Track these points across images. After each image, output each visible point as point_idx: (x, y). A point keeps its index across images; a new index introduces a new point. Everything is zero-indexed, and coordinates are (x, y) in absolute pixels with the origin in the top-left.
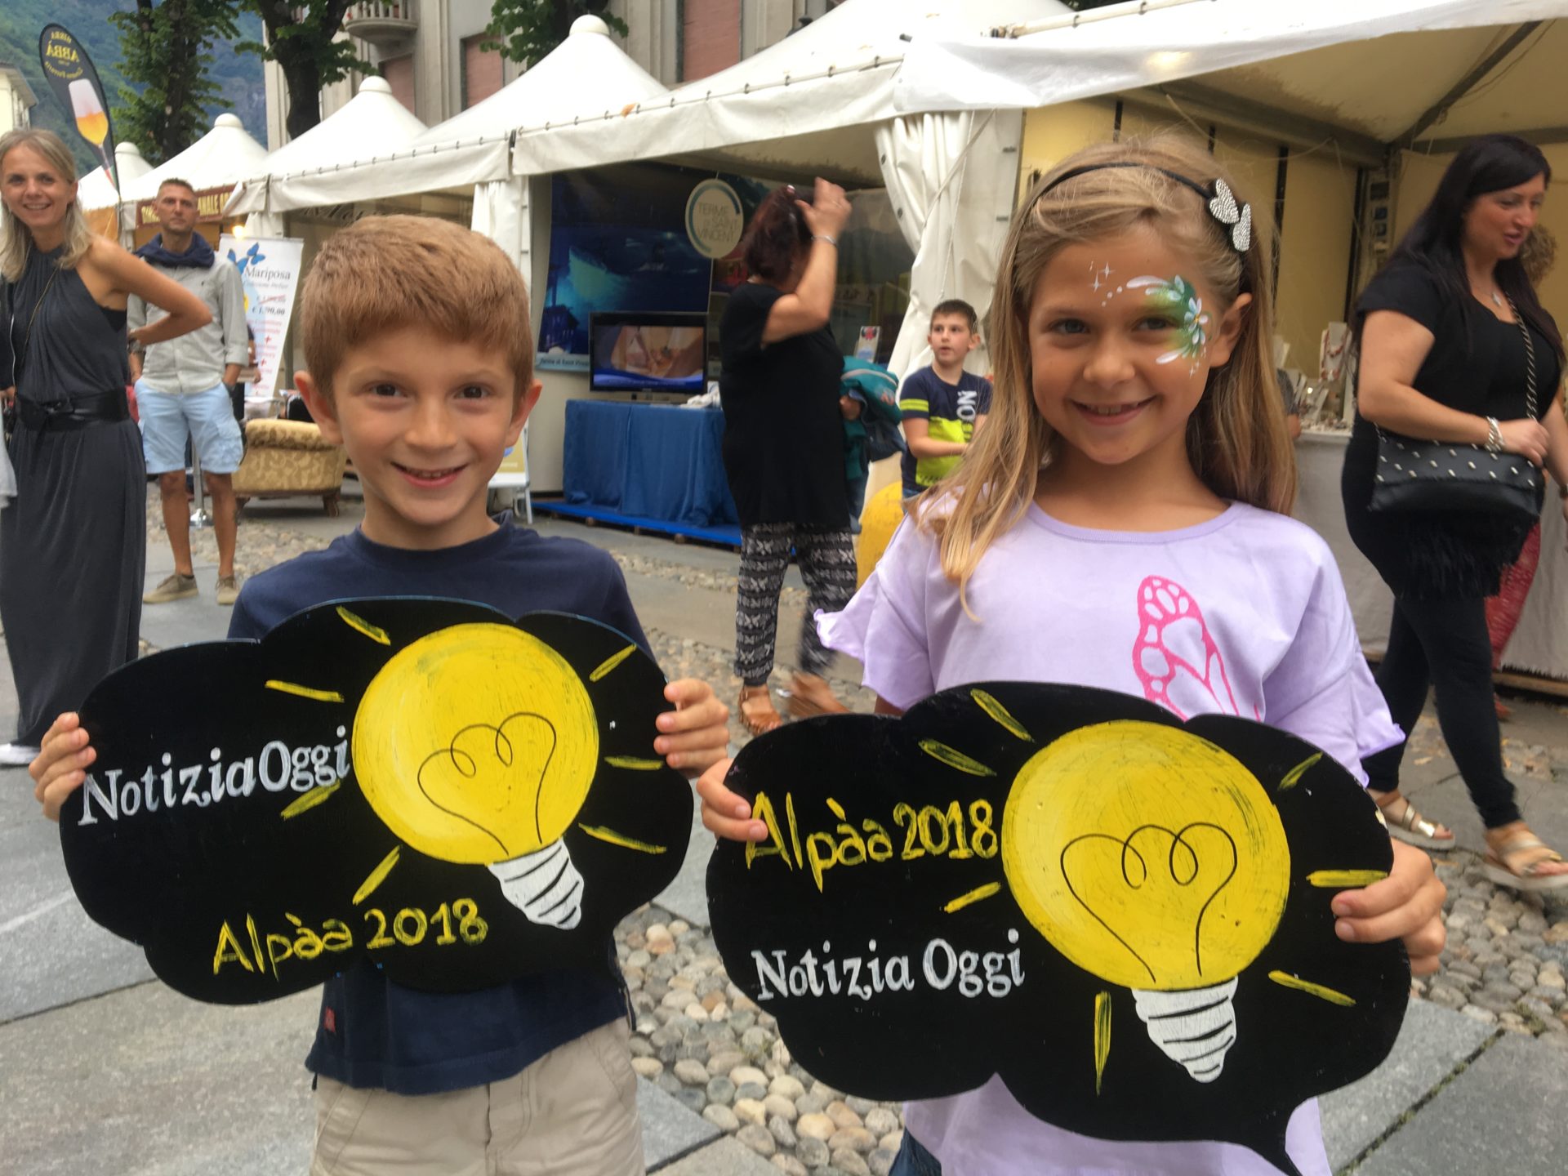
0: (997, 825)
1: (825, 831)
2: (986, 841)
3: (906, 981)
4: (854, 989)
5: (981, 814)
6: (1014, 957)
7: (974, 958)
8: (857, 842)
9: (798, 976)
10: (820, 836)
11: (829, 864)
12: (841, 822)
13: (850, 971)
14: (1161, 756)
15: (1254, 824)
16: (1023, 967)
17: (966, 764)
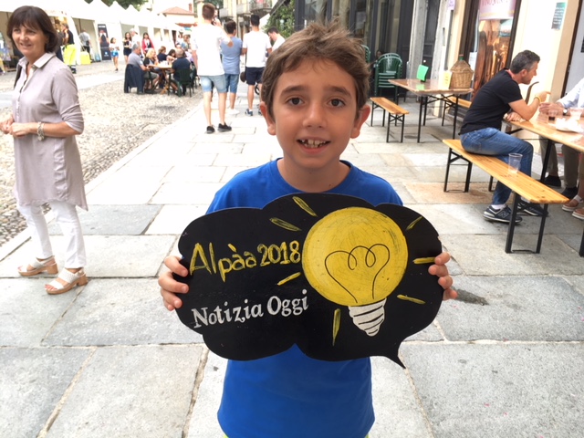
0: (301, 250)
1: (227, 257)
2: (296, 256)
3: (260, 313)
4: (237, 319)
5: (294, 246)
6: (304, 300)
7: (288, 301)
8: (241, 261)
9: (213, 316)
10: (225, 259)
11: (228, 270)
12: (234, 253)
13: (236, 312)
14: (365, 220)
15: (396, 244)
16: (307, 303)
17: (289, 227)
